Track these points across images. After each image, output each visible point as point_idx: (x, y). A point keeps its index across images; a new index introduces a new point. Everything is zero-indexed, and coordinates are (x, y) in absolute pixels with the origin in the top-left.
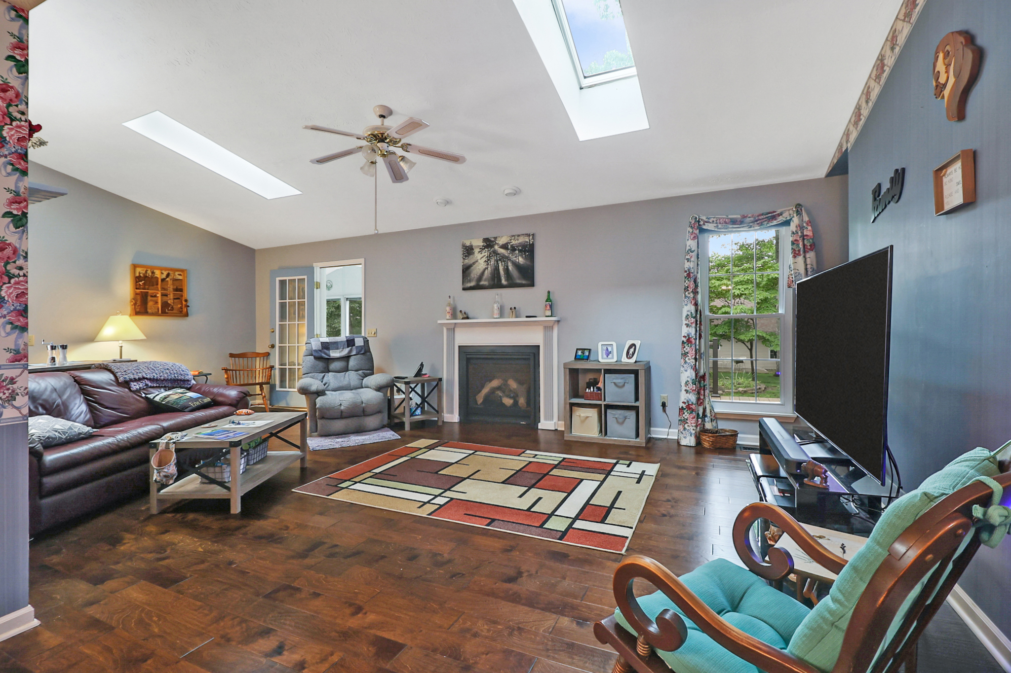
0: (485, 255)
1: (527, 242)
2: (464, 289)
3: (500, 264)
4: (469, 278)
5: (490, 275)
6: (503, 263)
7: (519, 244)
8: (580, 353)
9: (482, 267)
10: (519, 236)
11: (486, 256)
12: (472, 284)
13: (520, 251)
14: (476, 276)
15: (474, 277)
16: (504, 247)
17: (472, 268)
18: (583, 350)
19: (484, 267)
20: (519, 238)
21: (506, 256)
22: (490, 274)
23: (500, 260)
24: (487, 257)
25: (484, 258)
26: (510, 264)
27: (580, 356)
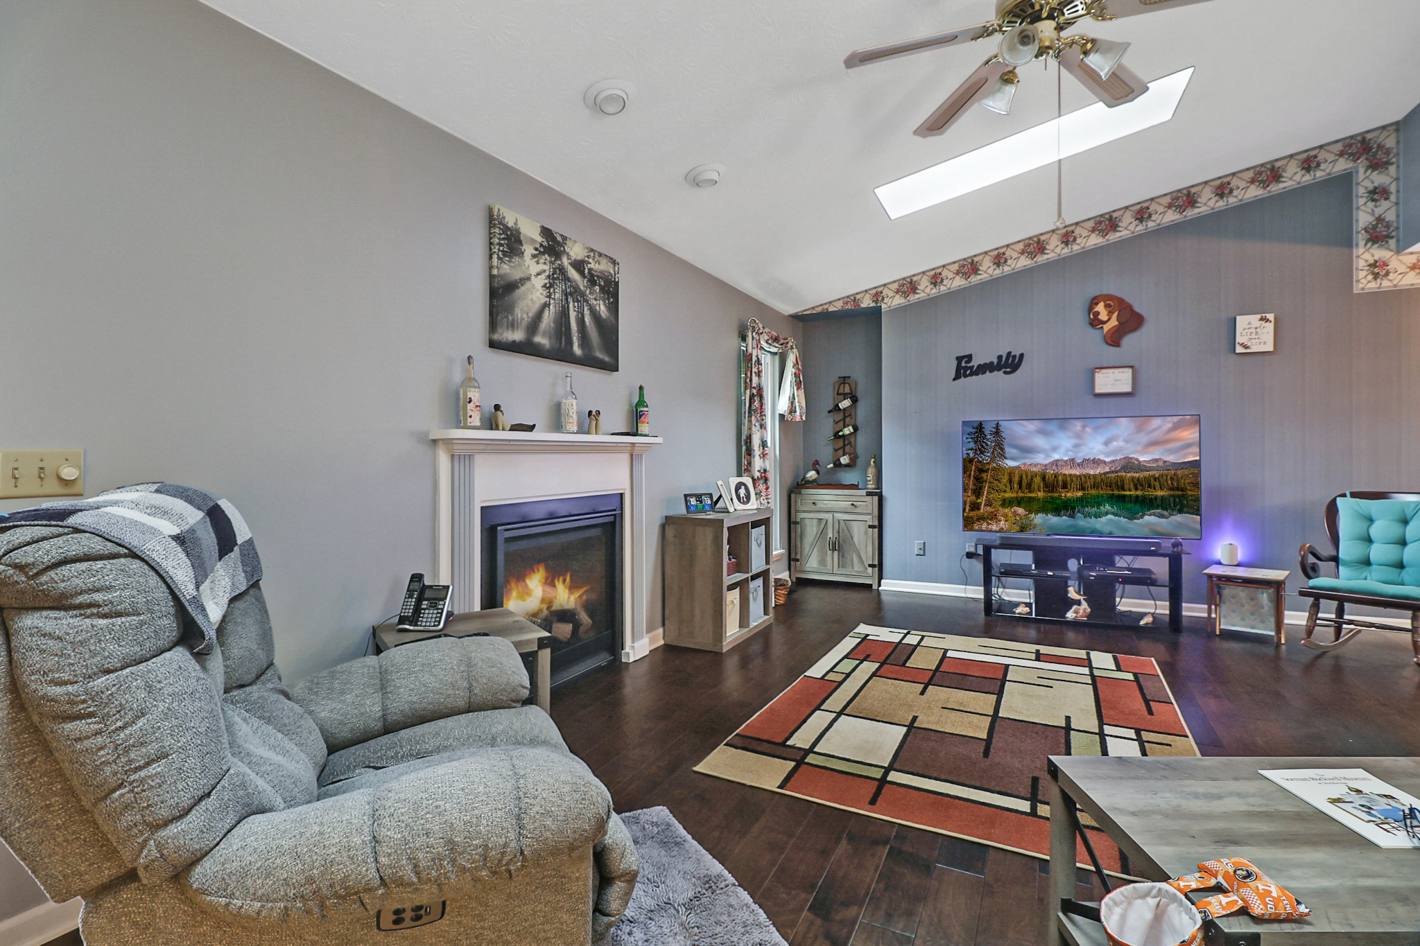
0: (545, 271)
1: (611, 275)
2: (493, 345)
3: (571, 305)
4: (510, 318)
5: (552, 325)
6: (576, 304)
7: (601, 272)
8: (693, 501)
9: (538, 298)
10: (600, 255)
11: (547, 274)
12: (517, 336)
13: (602, 289)
14: (525, 316)
15: (522, 319)
16: (579, 265)
17: (519, 292)
18: (699, 497)
19: (544, 300)
20: (600, 259)
21: (580, 289)
22: (554, 323)
23: (571, 294)
24: (549, 277)
25: (543, 276)
26: (586, 312)
27: (696, 506)
